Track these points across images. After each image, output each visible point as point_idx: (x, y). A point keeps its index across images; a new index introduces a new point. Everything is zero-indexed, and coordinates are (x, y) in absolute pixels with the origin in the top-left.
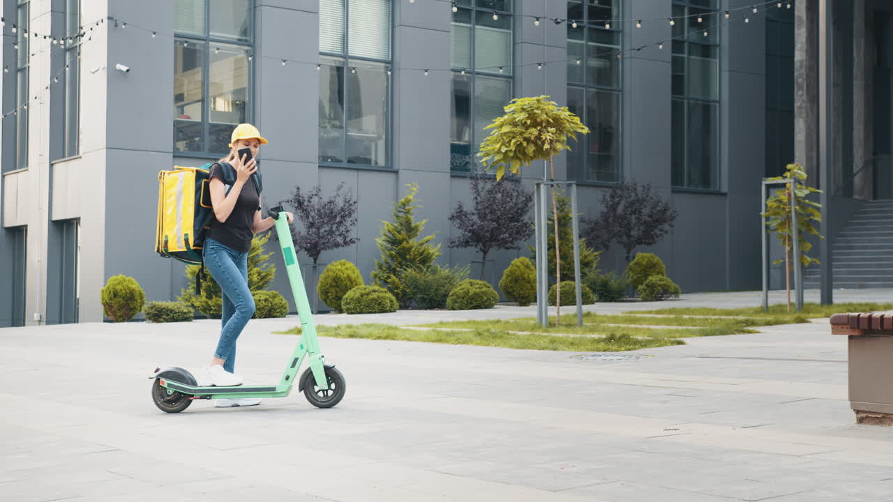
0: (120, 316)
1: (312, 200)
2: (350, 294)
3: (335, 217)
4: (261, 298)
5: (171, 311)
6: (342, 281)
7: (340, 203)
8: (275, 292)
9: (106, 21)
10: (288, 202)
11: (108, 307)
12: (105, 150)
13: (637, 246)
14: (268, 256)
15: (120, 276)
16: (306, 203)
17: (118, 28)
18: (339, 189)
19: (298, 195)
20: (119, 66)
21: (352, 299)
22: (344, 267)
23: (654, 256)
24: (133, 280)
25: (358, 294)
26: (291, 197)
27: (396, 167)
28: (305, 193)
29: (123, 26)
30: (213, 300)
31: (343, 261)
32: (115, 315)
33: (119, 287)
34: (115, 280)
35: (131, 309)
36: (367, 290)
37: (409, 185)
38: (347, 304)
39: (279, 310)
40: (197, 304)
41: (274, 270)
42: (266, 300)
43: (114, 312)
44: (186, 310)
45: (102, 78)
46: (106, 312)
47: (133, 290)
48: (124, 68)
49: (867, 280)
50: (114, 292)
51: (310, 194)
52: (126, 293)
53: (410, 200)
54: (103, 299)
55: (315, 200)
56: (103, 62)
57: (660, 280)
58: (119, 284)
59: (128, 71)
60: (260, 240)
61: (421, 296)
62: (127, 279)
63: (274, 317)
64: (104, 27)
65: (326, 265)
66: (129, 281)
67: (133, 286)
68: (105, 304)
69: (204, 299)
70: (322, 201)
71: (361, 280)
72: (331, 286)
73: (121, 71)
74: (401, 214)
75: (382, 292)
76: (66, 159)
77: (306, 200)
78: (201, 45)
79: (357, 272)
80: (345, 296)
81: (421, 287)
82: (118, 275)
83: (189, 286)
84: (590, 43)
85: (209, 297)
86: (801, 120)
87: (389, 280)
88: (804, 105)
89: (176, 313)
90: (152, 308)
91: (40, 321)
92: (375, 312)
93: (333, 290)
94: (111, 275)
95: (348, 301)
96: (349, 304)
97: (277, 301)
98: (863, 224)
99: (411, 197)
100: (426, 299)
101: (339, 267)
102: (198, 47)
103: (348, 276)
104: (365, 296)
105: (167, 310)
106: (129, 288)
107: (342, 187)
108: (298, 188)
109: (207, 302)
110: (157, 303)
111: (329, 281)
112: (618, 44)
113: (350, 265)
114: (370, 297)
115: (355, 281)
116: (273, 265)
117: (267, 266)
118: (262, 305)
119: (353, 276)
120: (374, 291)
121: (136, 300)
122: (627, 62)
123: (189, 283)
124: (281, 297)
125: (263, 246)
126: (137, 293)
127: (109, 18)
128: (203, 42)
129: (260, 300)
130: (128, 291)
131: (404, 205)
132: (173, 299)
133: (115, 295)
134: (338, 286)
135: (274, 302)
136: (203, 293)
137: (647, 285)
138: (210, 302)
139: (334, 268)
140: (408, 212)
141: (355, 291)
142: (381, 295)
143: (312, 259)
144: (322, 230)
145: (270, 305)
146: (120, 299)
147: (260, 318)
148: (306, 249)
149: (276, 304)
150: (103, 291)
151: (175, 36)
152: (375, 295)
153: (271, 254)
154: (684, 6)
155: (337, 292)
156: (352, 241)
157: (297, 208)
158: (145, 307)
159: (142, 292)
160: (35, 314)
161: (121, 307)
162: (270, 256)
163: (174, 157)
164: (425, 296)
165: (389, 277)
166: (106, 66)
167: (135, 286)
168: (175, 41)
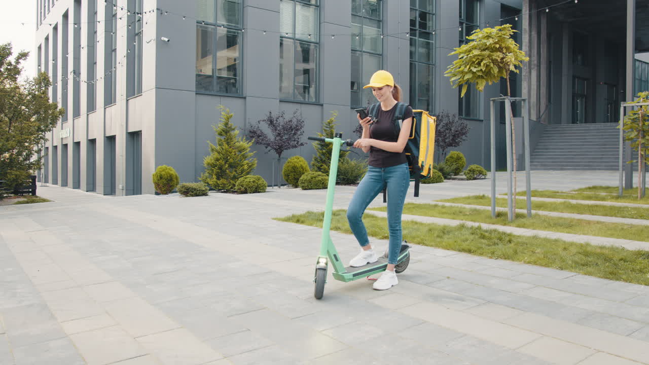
0: (165, 190)
1: (278, 120)
2: (303, 177)
3: (292, 130)
4: (251, 181)
5: (195, 189)
6: (298, 168)
7: (295, 122)
8: (259, 176)
9: (155, 11)
10: (264, 121)
11: (157, 185)
12: (155, 89)
13: (449, 148)
14: (252, 153)
15: (164, 166)
16: (275, 122)
17: (163, 15)
18: (295, 113)
19: (271, 117)
20: (163, 38)
21: (306, 180)
22: (298, 160)
23: (460, 153)
24: (172, 168)
25: (309, 177)
26: (266, 118)
27: (321, 102)
28: (274, 115)
29: (166, 14)
30: (221, 181)
31: (298, 156)
32: (161, 190)
33: (163, 173)
34: (161, 168)
35: (171, 186)
36: (315, 174)
37: (333, 112)
38: (302, 183)
39: (261, 188)
40: (211, 183)
41: (256, 162)
42: (254, 182)
43: (160, 188)
44: (204, 189)
45: (153, 45)
46: (156, 188)
47: (172, 175)
48: (166, 40)
49: (563, 166)
50: (160, 176)
51: (276, 116)
52: (167, 176)
53: (333, 121)
54: (154, 179)
55: (281, 120)
56: (154, 36)
57: (477, 168)
58: (163, 171)
59: (168, 41)
60: (248, 144)
61: (343, 177)
62: (168, 168)
63: (259, 192)
64: (154, 15)
65: (287, 159)
66: (169, 169)
67: (171, 172)
68: (155, 183)
69: (215, 180)
70: (285, 120)
71: (308, 168)
72: (291, 172)
73: (164, 41)
74: (328, 129)
75: (323, 176)
76: (136, 96)
77: (275, 119)
78: (212, 28)
79: (306, 163)
80: (301, 178)
81: (343, 172)
82: (162, 165)
83: (205, 171)
84: (420, 39)
85: (218, 179)
86: (525, 82)
87: (322, 167)
88: (527, 74)
89: (198, 191)
90: (183, 187)
91: (123, 189)
92: (320, 189)
93: (292, 174)
94: (159, 165)
95: (303, 181)
96: (304, 183)
97: (260, 182)
98: (548, 137)
99: (333, 119)
100: (345, 179)
101: (296, 160)
102: (210, 30)
103: (301, 166)
104: (314, 179)
105: (192, 189)
106: (169, 174)
107: (296, 112)
108: (270, 113)
109: (217, 182)
110: (186, 184)
111: (290, 168)
112: (433, 40)
113: (302, 159)
114: (317, 179)
115: (305, 168)
116: (255, 159)
117: (252, 160)
118: (251, 185)
119: (304, 166)
120: (319, 175)
121: (173, 181)
122: (438, 50)
123: (206, 170)
124: (263, 179)
125: (250, 147)
126: (175, 177)
127: (157, 9)
128: (213, 27)
129: (250, 182)
130: (169, 175)
131: (329, 123)
132: (196, 181)
133: (161, 178)
134: (295, 172)
135: (259, 183)
136: (214, 176)
137: (470, 170)
138: (218, 182)
139: (293, 161)
140: (331, 128)
141: (307, 175)
142: (323, 177)
143: (278, 155)
144: (284, 138)
145: (256, 185)
146: (164, 180)
147: (251, 193)
148: (275, 149)
149: (260, 184)
150: (153, 175)
151: (197, 23)
152: (320, 178)
153: (254, 152)
154: (463, 23)
155: (294, 175)
156: (302, 144)
157: (269, 125)
158: (179, 186)
159: (178, 175)
160: (120, 186)
161: (164, 185)
162: (255, 153)
163: (196, 94)
164: (345, 177)
165: (321, 166)
166: (155, 38)
167: (173, 172)
168: (197, 26)
